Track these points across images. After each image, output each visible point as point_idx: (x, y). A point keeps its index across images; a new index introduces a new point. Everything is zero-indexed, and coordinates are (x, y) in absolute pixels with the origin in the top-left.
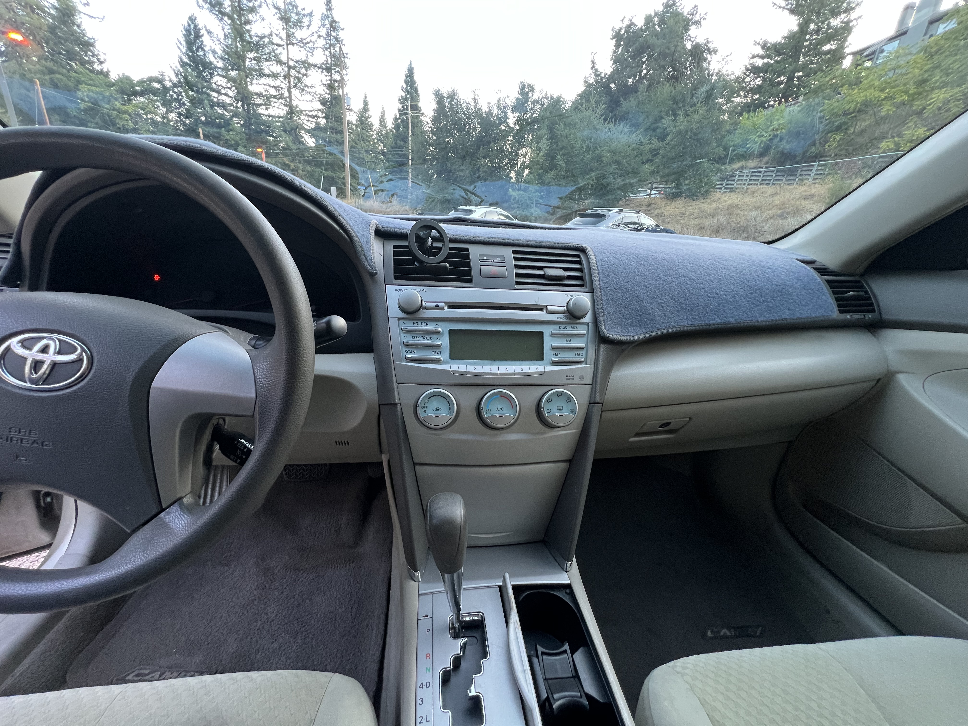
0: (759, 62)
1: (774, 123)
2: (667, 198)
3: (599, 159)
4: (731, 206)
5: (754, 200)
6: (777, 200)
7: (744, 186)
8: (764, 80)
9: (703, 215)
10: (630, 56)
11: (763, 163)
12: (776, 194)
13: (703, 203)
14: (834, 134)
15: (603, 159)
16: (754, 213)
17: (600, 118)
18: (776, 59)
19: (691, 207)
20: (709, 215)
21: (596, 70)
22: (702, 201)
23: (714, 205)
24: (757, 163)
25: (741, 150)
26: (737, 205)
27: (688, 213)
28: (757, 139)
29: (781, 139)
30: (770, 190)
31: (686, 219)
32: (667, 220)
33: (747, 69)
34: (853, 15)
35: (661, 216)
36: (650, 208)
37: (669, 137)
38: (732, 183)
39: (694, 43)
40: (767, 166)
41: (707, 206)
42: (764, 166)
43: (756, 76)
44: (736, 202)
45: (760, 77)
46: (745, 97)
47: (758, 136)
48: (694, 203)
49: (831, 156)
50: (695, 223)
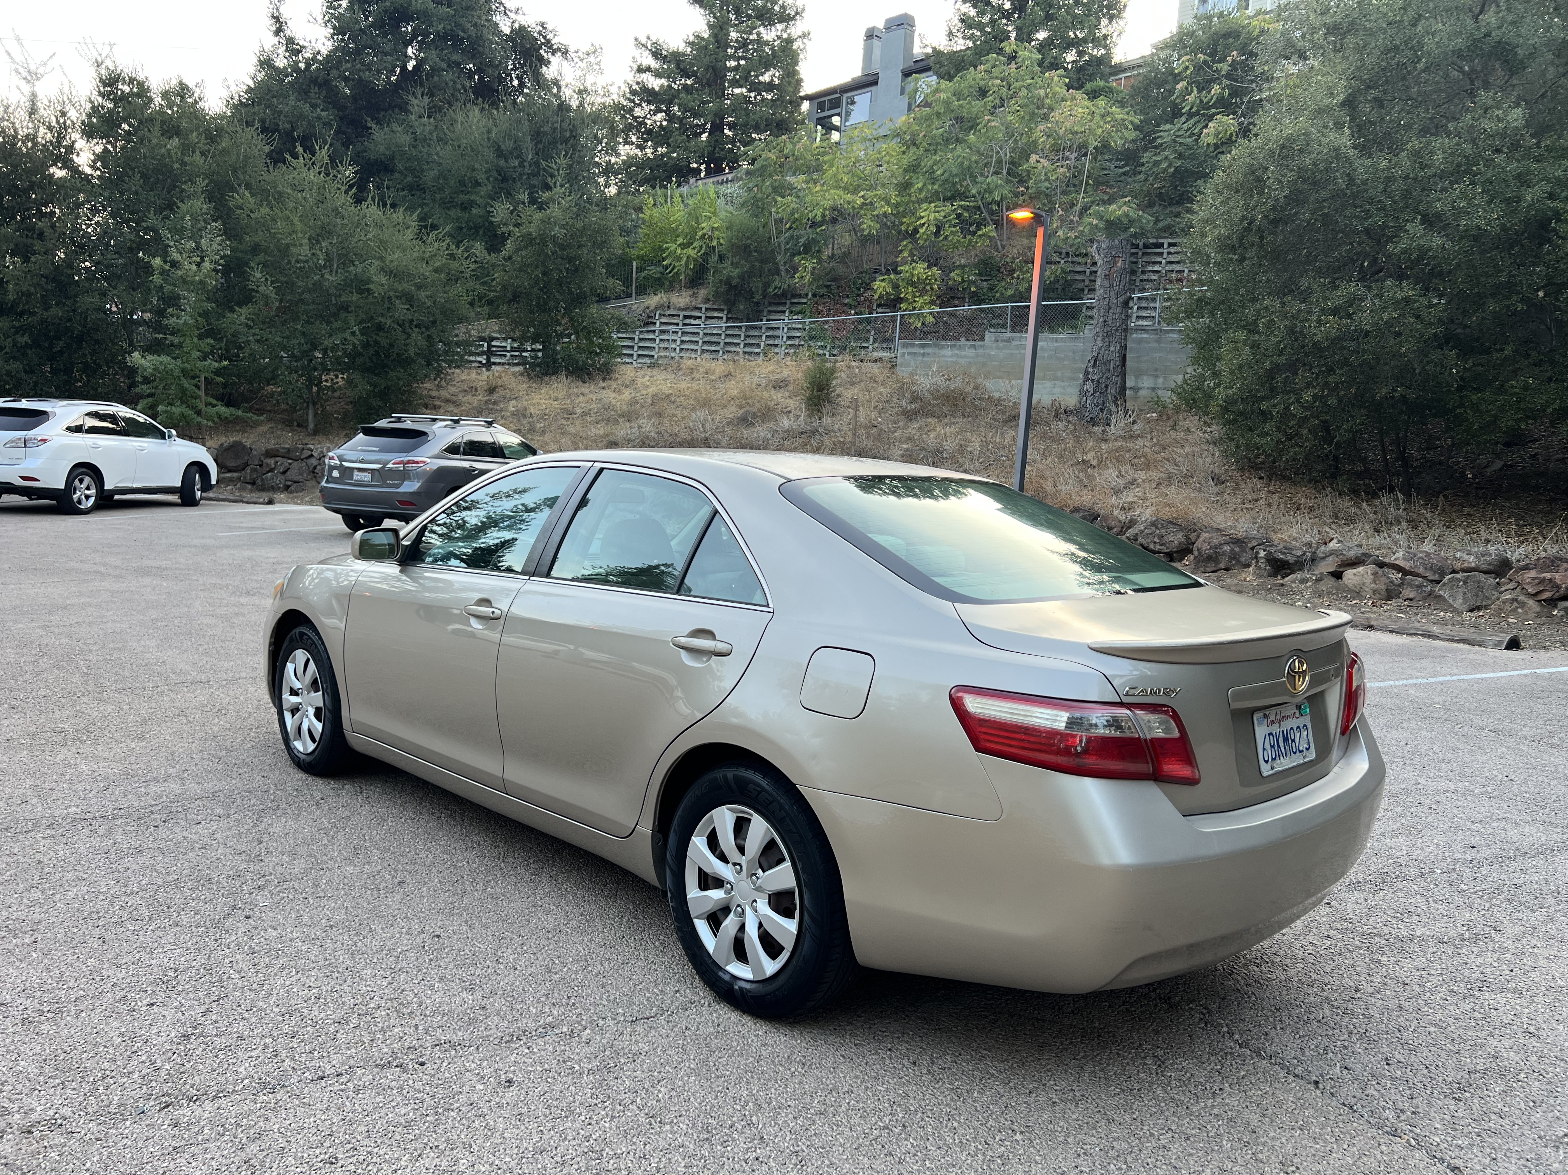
0: (656, 84)
1: (703, 225)
2: (529, 375)
3: (361, 286)
4: (657, 399)
5: (695, 385)
6: (733, 388)
7: (673, 355)
8: (671, 118)
9: (609, 416)
10: (372, 25)
11: (699, 299)
12: (729, 375)
13: (604, 388)
14: (803, 259)
15: (372, 286)
16: (701, 414)
17: (346, 192)
18: (683, 81)
19: (581, 398)
20: (622, 416)
21: (290, 41)
22: (602, 384)
23: (627, 394)
24: (688, 299)
25: (654, 271)
26: (668, 396)
27: (578, 411)
28: (679, 251)
29: (722, 258)
30: (718, 367)
31: (578, 422)
32: (538, 426)
33: (633, 92)
34: (796, 29)
35: (525, 417)
36: (495, 397)
37: (509, 244)
38: (651, 336)
39: (516, 26)
40: (707, 306)
41: (613, 395)
42: (703, 306)
43: (653, 108)
44: (666, 389)
45: (661, 111)
46: (641, 147)
47: (680, 245)
48: (585, 388)
49: (807, 295)
50: (598, 432)
